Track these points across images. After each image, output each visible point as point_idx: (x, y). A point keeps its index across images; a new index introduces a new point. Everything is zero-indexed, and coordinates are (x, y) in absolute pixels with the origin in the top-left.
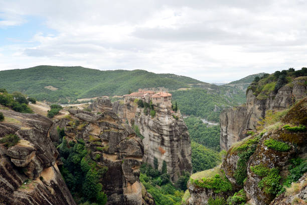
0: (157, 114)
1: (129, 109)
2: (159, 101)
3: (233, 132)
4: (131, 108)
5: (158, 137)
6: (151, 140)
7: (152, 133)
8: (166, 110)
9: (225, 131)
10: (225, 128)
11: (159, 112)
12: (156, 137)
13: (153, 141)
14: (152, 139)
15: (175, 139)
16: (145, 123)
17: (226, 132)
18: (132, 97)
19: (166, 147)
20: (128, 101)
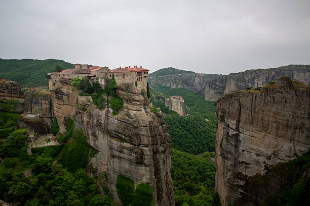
0: (125, 105)
1: (59, 98)
2: (128, 80)
3: (251, 128)
4: (65, 98)
5: (131, 150)
6: (113, 156)
7: (116, 143)
8: (142, 98)
9: (234, 127)
10: (235, 122)
11: (130, 101)
12: (125, 150)
13: (120, 158)
14: (117, 153)
15: (161, 149)
16: (99, 124)
17: (237, 129)
18: (66, 77)
19: (146, 166)
20: (59, 85)
